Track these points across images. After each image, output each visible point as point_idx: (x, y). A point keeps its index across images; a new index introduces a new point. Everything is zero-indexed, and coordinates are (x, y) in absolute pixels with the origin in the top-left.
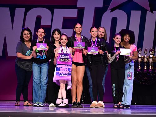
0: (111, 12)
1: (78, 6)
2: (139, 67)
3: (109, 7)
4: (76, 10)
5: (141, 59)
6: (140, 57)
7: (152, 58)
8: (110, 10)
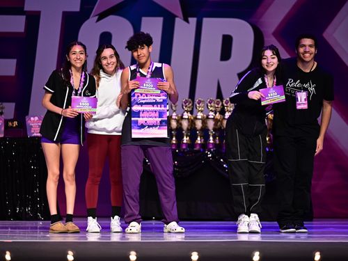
0: (98, 20)
1: (26, 8)
3: (94, 11)
4: (23, 18)
7: (188, 119)
8: (97, 17)
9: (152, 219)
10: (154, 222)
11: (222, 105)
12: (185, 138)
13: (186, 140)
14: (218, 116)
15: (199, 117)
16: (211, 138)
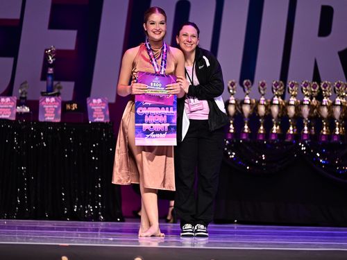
2: (246, 127)
5: (251, 108)
6: (248, 102)
7: (279, 105)
9: (233, 223)
10: (235, 226)
11: (320, 89)
12: (275, 127)
13: (275, 129)
14: (314, 102)
15: (292, 103)
16: (306, 128)
